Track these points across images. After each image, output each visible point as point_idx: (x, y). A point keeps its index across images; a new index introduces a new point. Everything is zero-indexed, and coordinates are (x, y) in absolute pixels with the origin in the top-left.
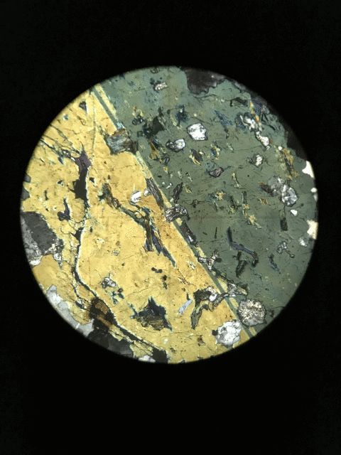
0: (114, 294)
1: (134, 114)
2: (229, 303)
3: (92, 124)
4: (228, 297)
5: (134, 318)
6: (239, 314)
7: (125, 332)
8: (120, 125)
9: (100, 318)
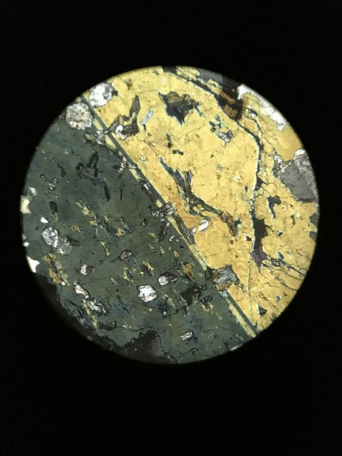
0: (219, 125)
1: (212, 306)
2: (103, 125)
3: (252, 294)
4: (104, 131)
5: (198, 103)
6: (93, 114)
7: (206, 88)
8: (225, 295)
9: (231, 100)
